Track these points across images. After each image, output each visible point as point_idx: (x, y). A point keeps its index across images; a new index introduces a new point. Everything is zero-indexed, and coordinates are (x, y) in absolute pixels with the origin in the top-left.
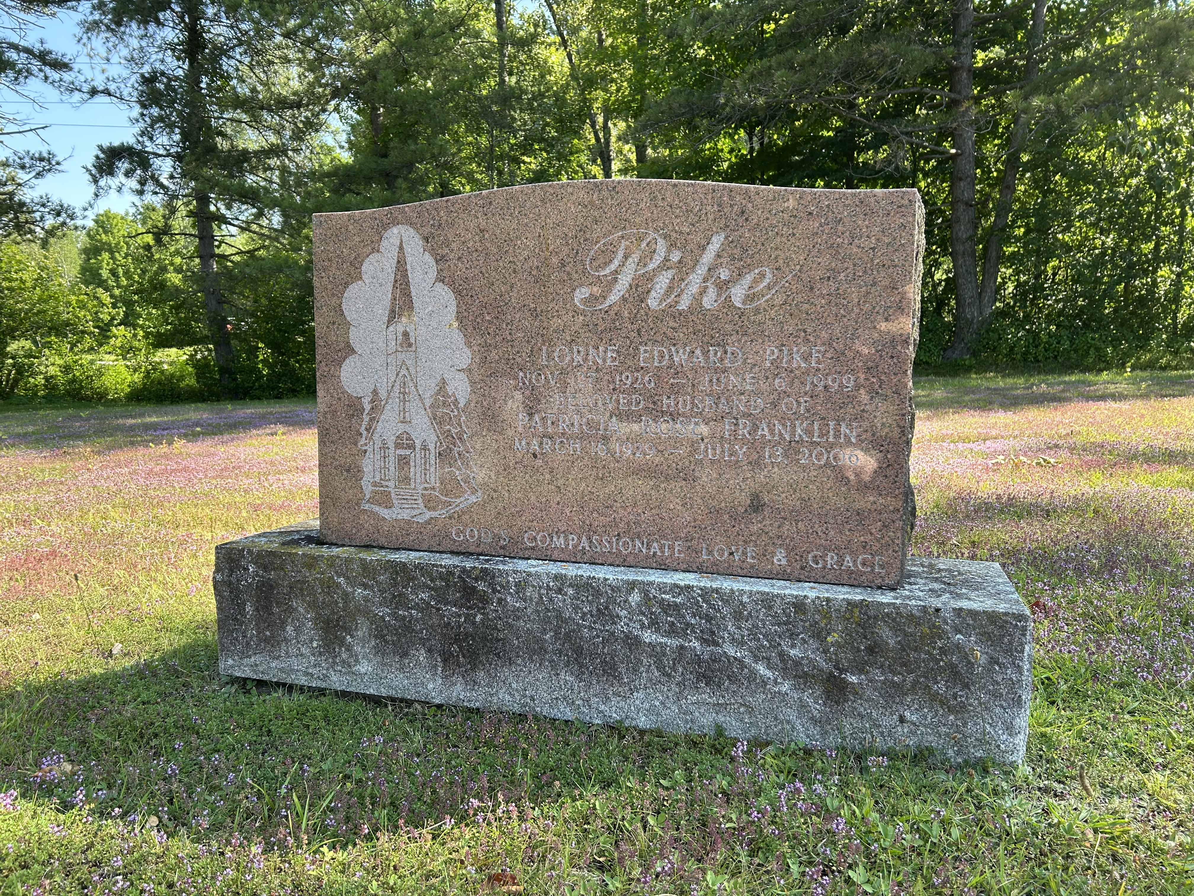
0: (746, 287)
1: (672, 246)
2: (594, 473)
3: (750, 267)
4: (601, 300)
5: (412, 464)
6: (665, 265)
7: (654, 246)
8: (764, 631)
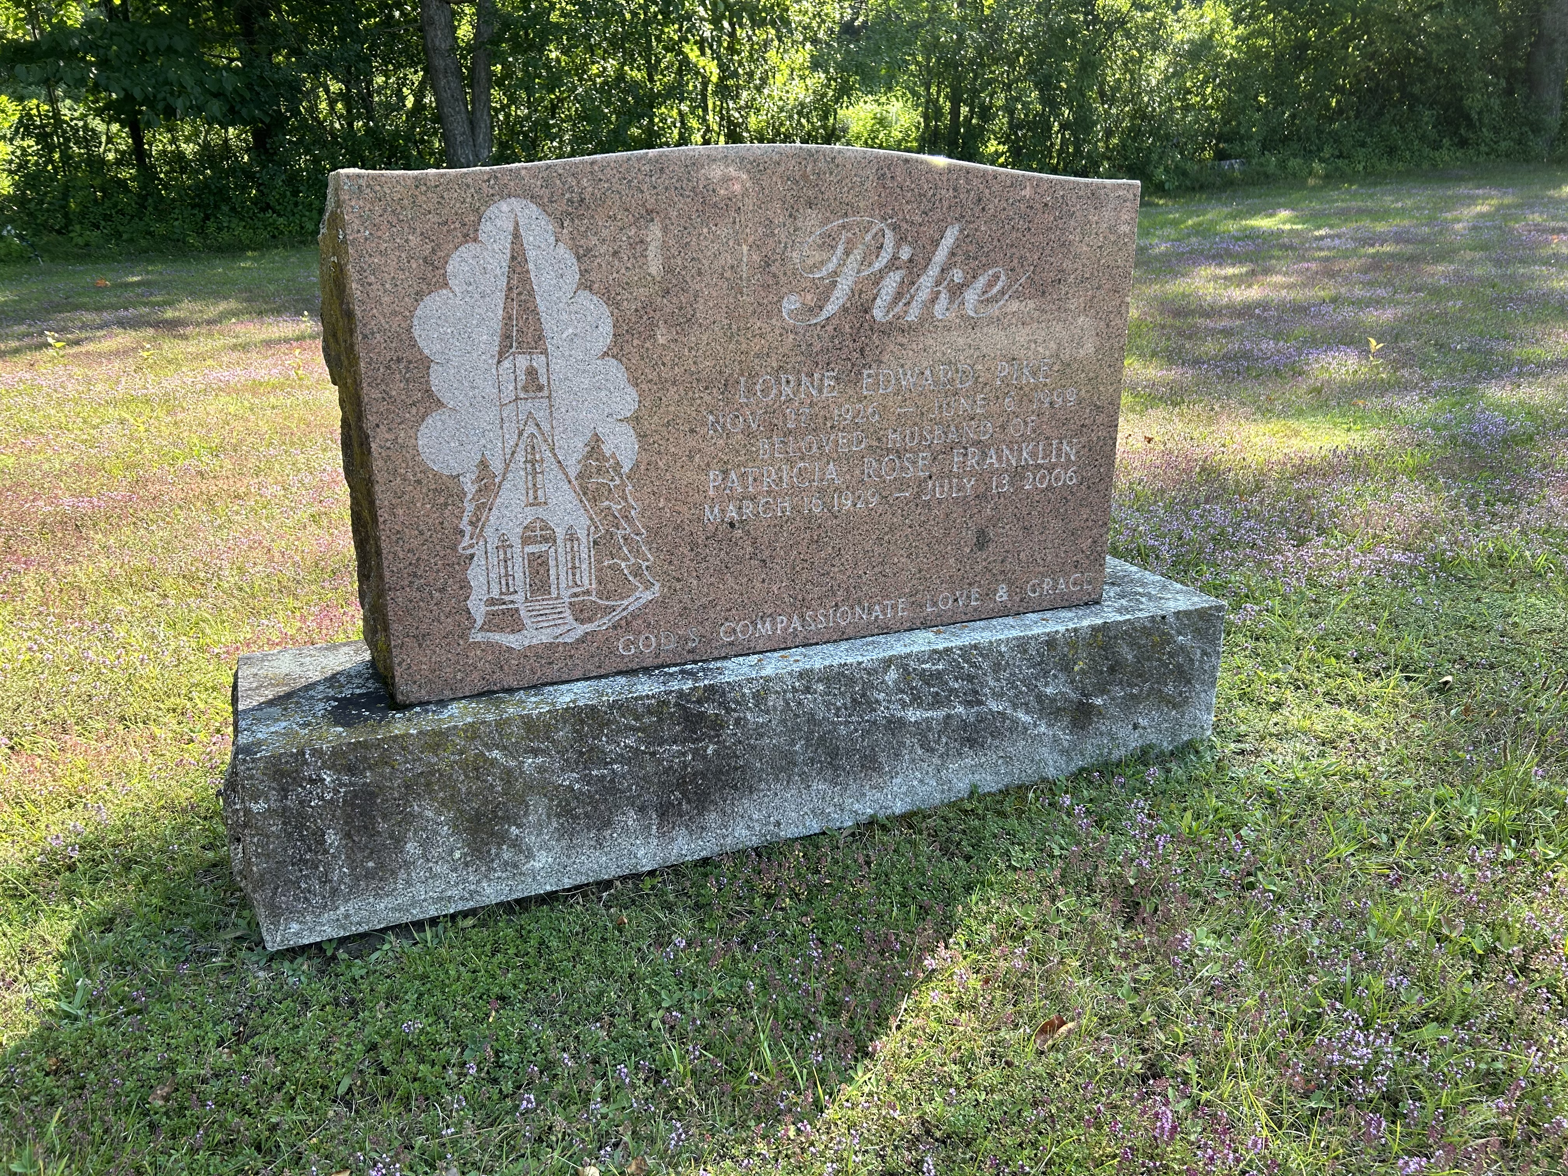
0: (979, 291)
1: (901, 240)
2: (807, 535)
3: (985, 267)
4: (817, 310)
5: (552, 563)
6: (893, 264)
7: (881, 240)
8: (1021, 676)
